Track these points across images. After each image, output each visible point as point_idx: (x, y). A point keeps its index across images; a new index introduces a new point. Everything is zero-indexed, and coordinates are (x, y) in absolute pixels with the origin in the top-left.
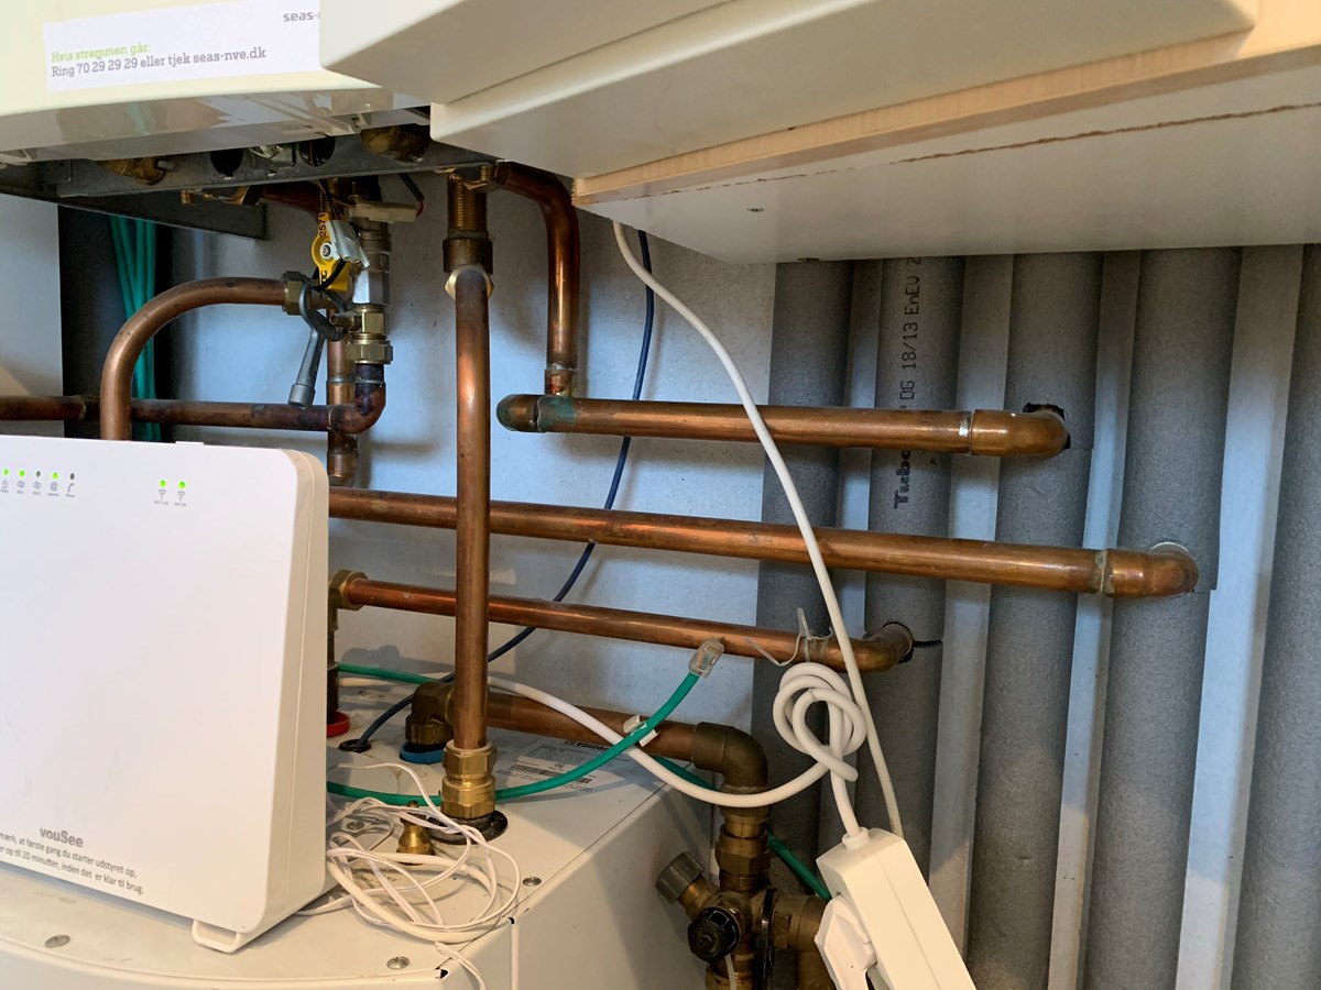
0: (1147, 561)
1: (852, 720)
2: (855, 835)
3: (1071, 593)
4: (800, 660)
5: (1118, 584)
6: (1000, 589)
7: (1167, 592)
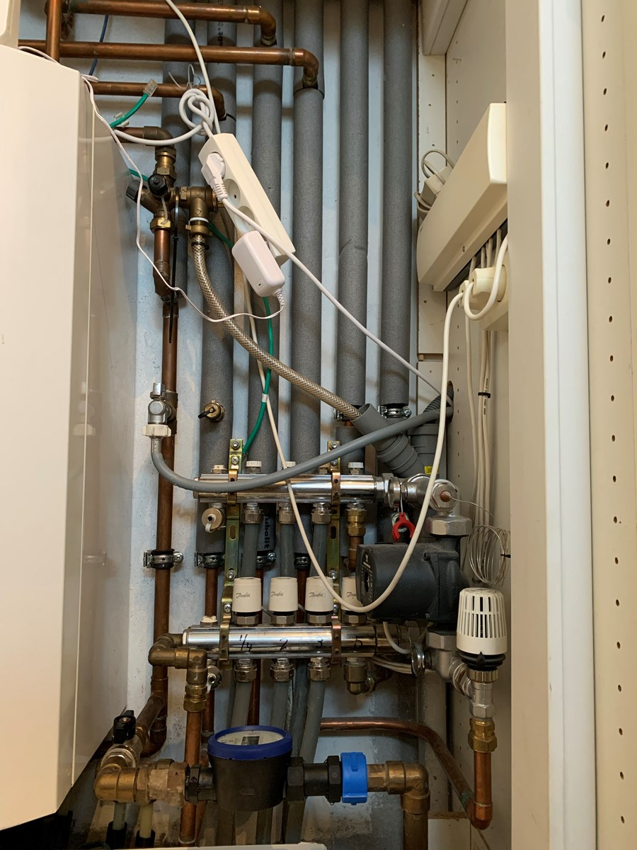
0: (303, 51)
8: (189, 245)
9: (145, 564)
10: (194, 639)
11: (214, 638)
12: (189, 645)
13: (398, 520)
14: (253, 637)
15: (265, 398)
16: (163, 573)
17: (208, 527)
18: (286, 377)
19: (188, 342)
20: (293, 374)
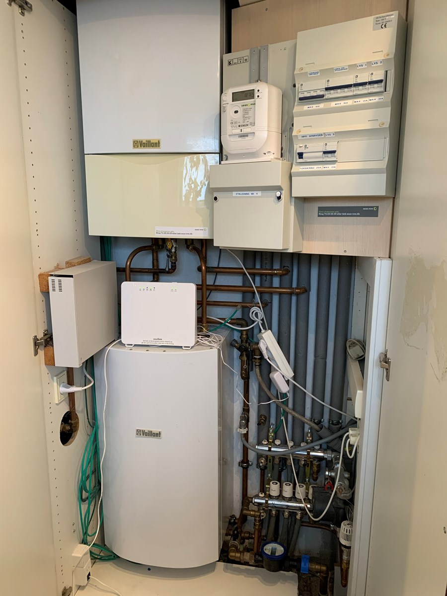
0: (300, 289)
1: (261, 315)
2: (263, 331)
3: (291, 294)
4: (253, 306)
5: (297, 292)
6: (280, 294)
7: (303, 293)
8: (254, 366)
9: (239, 466)
10: (257, 500)
11: (264, 501)
12: (255, 502)
13: (327, 483)
14: (276, 502)
15: (283, 418)
16: (245, 470)
17: (261, 464)
18: (291, 414)
19: (253, 384)
20: (293, 413)
